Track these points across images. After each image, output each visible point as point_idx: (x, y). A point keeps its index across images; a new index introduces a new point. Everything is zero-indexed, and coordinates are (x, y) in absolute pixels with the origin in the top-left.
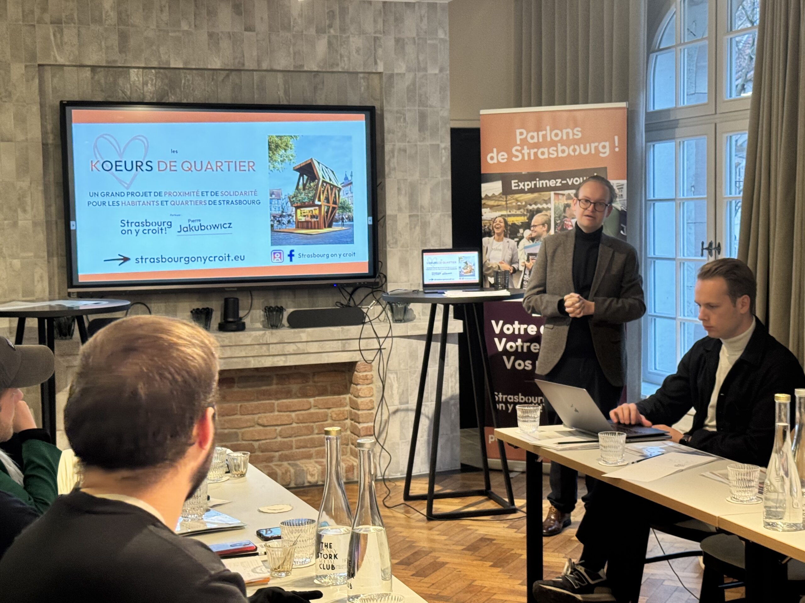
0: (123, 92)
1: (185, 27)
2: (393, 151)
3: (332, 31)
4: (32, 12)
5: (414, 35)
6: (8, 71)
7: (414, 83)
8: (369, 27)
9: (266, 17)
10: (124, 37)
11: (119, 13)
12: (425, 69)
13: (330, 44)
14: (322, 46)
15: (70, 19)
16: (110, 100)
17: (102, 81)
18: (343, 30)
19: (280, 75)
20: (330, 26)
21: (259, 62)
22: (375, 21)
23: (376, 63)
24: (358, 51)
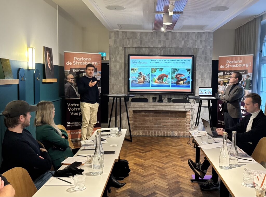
0: (141, 53)
1: (154, 39)
2: (198, 65)
3: (186, 39)
4: (124, 37)
5: (205, 39)
6: (119, 48)
7: (204, 50)
8: (194, 38)
9: (171, 36)
10: (141, 41)
11: (141, 37)
12: (207, 47)
13: (185, 42)
14: (183, 42)
15: (131, 38)
16: (139, 54)
17: (137, 50)
18: (188, 39)
19: (174, 49)
21: (169, 46)
22: (196, 36)
23: (195, 46)
24: (191, 43)
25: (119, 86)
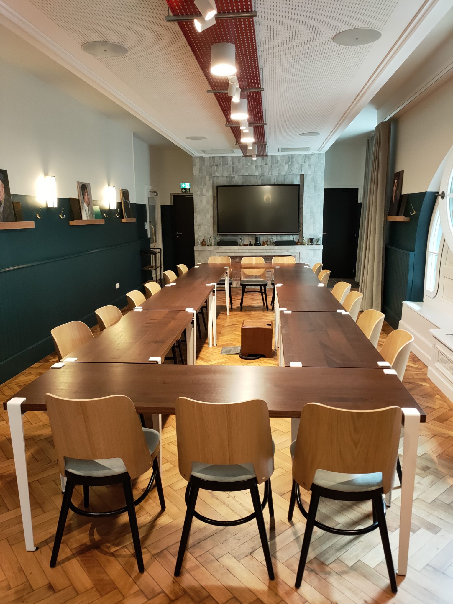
0: (234, 183)
1: (249, 164)
2: (306, 197)
3: (289, 163)
4: (211, 163)
5: (314, 163)
6: (205, 178)
7: (313, 177)
8: (300, 162)
9: (271, 160)
10: (233, 168)
11: (232, 162)
12: (317, 173)
13: (288, 166)
14: (286, 167)
15: (220, 164)
16: (231, 185)
17: (228, 180)
18: (292, 163)
19: (275, 176)
20: (289, 162)
21: (268, 173)
22: (302, 159)
23: (302, 171)
24: (297, 168)
25: (206, 227)
